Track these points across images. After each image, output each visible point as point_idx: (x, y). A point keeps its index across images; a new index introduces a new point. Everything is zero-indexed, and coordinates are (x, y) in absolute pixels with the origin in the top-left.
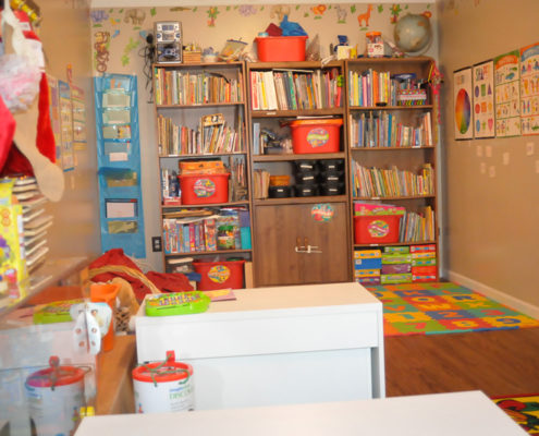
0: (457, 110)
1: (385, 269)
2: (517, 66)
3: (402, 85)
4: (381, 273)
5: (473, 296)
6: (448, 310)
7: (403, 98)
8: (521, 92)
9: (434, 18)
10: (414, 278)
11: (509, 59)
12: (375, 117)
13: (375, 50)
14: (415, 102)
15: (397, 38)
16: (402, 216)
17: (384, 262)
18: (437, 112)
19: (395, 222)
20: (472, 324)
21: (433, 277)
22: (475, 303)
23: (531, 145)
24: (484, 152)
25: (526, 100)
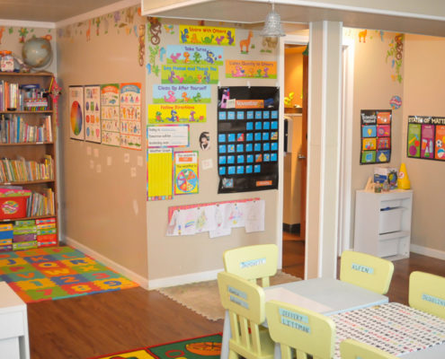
0: (72, 116)
1: (16, 239)
2: (118, 95)
3: (28, 93)
4: (13, 242)
5: (85, 259)
6: (68, 275)
7: (29, 105)
8: (121, 116)
9: (54, 42)
10: (39, 244)
11: (112, 88)
12: (7, 119)
13: (7, 65)
14: (39, 108)
15: (24, 56)
16: (29, 197)
17: (15, 233)
18: (55, 117)
19: (23, 202)
20: (86, 288)
21: (54, 243)
22: (87, 266)
23: (127, 155)
24: (93, 152)
25: (124, 122)
